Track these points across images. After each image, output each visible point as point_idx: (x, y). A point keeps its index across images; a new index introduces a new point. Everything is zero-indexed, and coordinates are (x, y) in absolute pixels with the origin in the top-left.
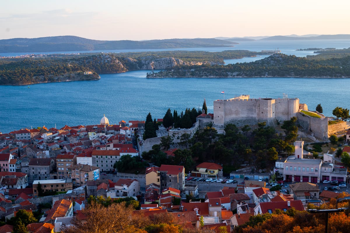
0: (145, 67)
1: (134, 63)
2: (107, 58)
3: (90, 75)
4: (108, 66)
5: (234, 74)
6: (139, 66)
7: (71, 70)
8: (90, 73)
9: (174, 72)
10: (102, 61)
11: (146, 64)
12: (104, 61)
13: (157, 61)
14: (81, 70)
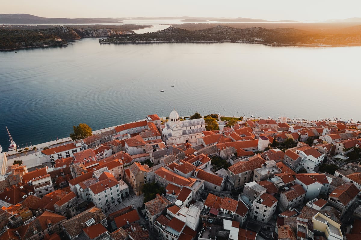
0: (91, 35)
1: (84, 33)
2: (66, 29)
3: (60, 41)
4: (68, 34)
5: (154, 40)
6: (87, 34)
7: (45, 38)
8: (59, 40)
9: (116, 39)
10: (63, 31)
11: (91, 33)
12: (65, 31)
13: (98, 31)
14: (52, 37)
